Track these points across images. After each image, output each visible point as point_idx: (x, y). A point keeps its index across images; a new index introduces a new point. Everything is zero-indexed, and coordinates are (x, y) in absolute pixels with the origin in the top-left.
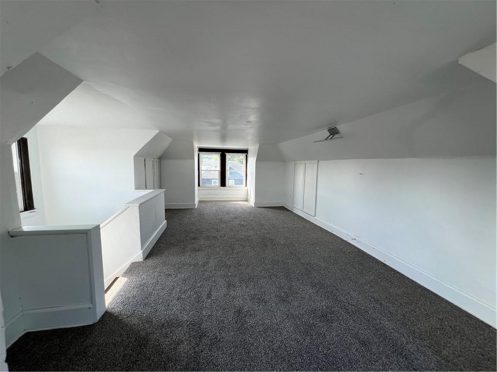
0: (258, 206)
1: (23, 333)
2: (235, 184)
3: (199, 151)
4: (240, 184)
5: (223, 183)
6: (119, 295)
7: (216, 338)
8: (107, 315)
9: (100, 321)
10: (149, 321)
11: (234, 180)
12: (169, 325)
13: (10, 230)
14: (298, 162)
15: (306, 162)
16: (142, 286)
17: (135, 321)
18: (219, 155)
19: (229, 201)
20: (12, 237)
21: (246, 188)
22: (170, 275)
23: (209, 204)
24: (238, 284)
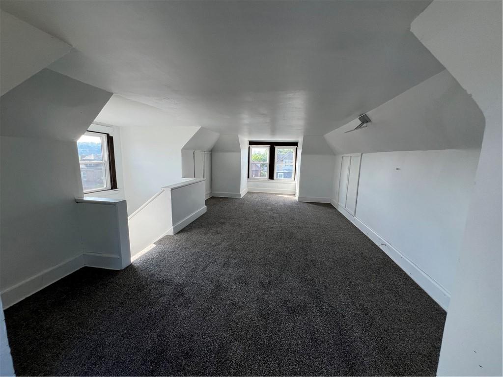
0: (302, 202)
1: (83, 266)
2: (284, 178)
3: (250, 144)
4: (289, 178)
5: (271, 176)
6: (145, 255)
7: (189, 299)
8: (131, 267)
9: (125, 269)
10: (152, 276)
11: (283, 174)
12: (164, 282)
13: (76, 198)
14: (345, 155)
15: (352, 154)
16: (162, 253)
17: (144, 274)
18: (269, 148)
19: (275, 194)
20: (77, 203)
21: (294, 182)
22: (185, 248)
23: (255, 195)
24: (232, 265)
